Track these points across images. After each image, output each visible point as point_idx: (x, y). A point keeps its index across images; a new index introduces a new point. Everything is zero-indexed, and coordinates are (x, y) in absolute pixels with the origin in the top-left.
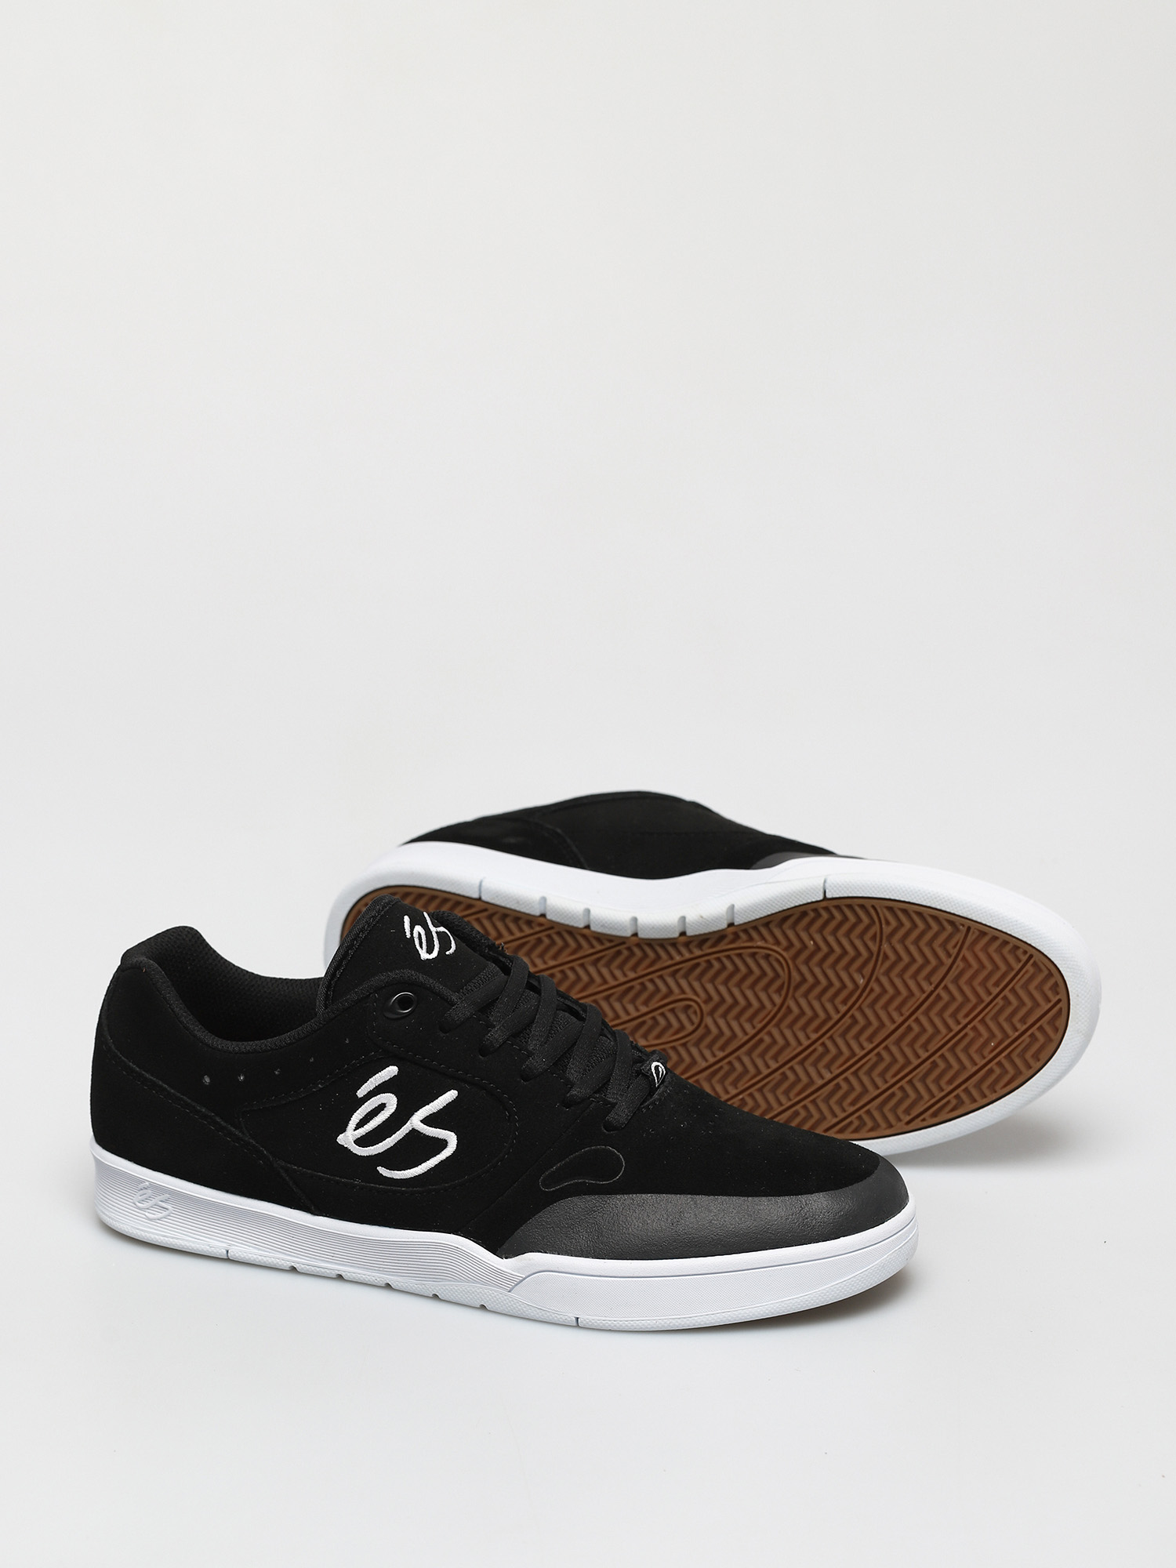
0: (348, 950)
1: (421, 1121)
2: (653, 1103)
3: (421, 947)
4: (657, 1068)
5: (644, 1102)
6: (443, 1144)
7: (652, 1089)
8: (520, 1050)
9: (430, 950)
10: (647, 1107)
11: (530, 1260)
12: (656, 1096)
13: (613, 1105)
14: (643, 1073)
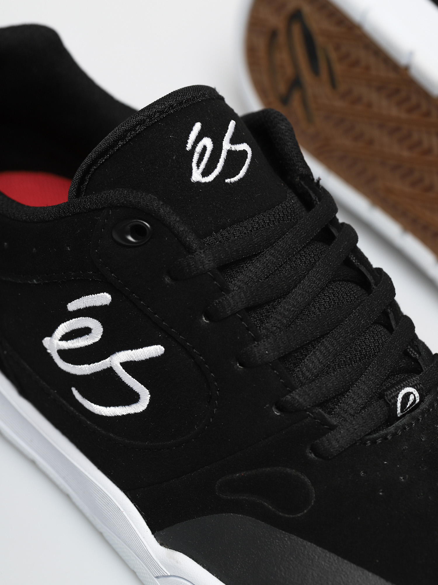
0: (137, 125)
1: (122, 364)
2: (385, 438)
3: (198, 166)
4: (407, 396)
5: (375, 431)
6: (134, 398)
7: (392, 417)
8: (248, 329)
9: (205, 173)
10: (374, 441)
11: (177, 562)
12: (392, 429)
13: (332, 428)
14: (385, 400)
